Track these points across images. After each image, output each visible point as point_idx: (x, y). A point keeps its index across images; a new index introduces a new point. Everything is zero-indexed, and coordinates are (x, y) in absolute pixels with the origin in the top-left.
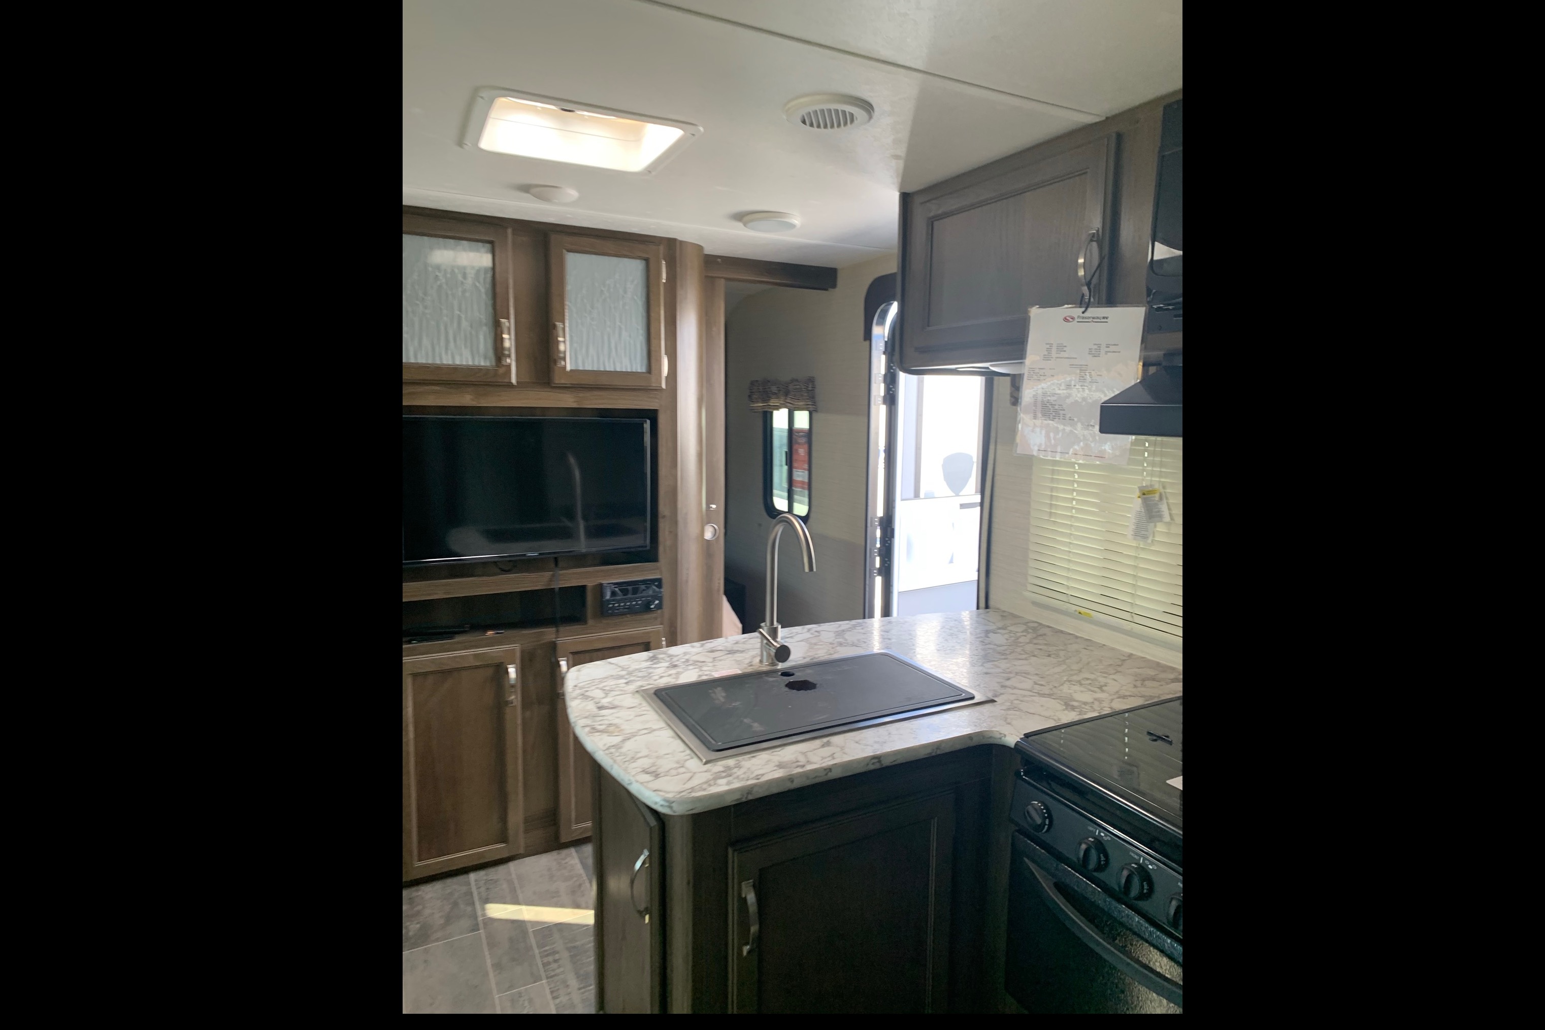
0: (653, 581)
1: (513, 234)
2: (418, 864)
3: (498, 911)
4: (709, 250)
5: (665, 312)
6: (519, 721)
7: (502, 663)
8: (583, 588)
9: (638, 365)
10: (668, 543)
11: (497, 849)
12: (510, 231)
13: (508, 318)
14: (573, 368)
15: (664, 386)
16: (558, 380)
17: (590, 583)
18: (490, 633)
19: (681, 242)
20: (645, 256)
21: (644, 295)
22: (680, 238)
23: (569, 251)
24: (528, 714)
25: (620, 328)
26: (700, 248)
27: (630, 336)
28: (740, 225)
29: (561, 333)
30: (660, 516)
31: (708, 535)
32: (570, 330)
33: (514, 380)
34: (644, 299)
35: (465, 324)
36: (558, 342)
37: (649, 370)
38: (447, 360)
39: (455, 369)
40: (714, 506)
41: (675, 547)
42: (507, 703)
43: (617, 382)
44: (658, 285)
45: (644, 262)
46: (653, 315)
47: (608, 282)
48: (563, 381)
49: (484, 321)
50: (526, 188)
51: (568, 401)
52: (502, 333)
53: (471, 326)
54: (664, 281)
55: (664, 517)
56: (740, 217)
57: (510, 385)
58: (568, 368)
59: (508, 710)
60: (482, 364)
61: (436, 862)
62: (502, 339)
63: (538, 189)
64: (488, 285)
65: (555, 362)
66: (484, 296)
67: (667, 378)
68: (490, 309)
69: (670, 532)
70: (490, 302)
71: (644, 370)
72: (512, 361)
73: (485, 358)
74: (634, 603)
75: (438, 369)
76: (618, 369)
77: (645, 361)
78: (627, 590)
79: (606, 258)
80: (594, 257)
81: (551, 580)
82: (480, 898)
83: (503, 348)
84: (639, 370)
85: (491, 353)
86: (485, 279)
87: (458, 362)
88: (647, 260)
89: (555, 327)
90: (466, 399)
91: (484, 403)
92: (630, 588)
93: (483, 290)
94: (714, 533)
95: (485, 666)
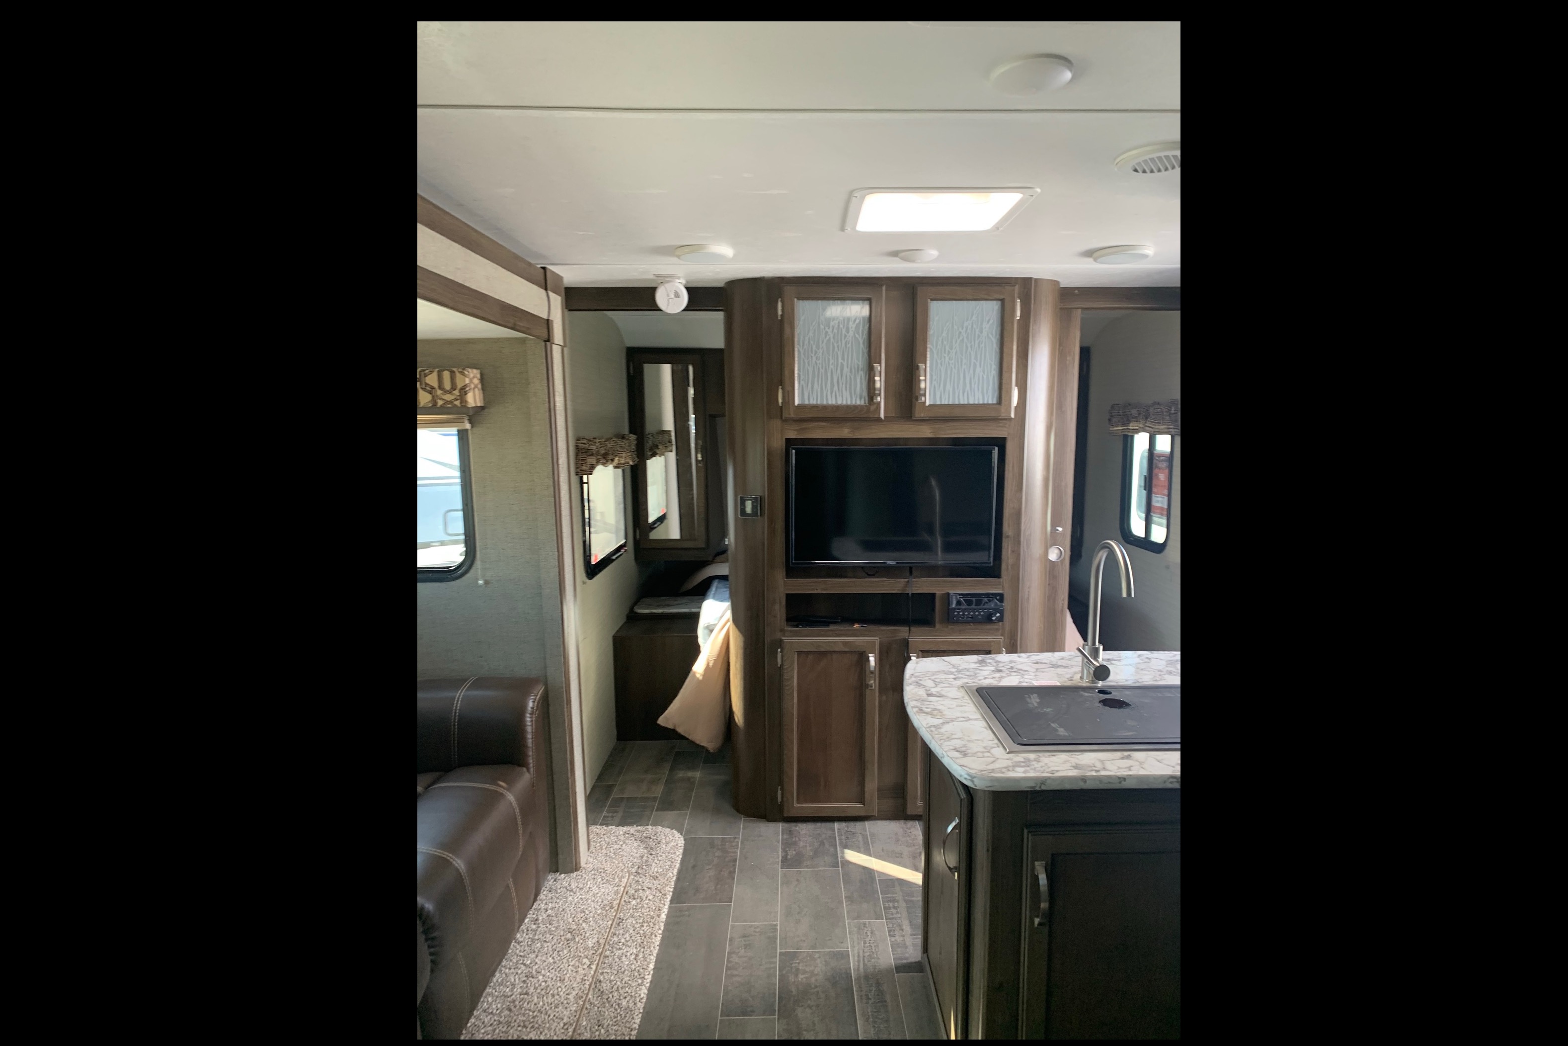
0: (995, 595)
1: (887, 290)
2: (796, 805)
3: (852, 856)
4: (1065, 283)
5: (1018, 347)
6: (877, 703)
7: (865, 651)
8: (933, 595)
9: (990, 398)
10: (1011, 561)
11: (854, 807)
12: (884, 288)
13: (880, 363)
14: (932, 403)
15: (1013, 416)
16: (919, 413)
17: (939, 591)
18: (856, 626)
19: (1036, 280)
20: (1002, 297)
21: (999, 332)
22: (1034, 277)
23: (932, 300)
24: (884, 698)
25: (975, 365)
26: (1056, 283)
27: (984, 372)
28: (1091, 260)
29: (922, 372)
30: (1004, 536)
31: (1053, 555)
32: (931, 370)
33: (882, 416)
34: (998, 337)
35: (846, 370)
36: (919, 381)
37: (1000, 401)
38: (832, 401)
39: (837, 408)
40: (1060, 529)
41: (1017, 566)
42: (867, 686)
43: (970, 414)
44: (1012, 323)
45: (999, 303)
46: (1005, 350)
47: (966, 324)
48: (922, 415)
49: (861, 366)
50: (895, 254)
51: (926, 432)
52: (874, 376)
53: (851, 372)
54: (1018, 318)
55: (1008, 537)
56: (1090, 254)
57: (879, 420)
58: (927, 403)
59: (868, 692)
60: (858, 402)
61: (809, 807)
62: (874, 381)
63: (903, 254)
64: (865, 336)
65: (917, 398)
66: (862, 345)
67: (1016, 408)
68: (866, 356)
69: (1013, 551)
70: (866, 351)
71: (995, 402)
72: (881, 399)
73: (860, 399)
74: (977, 613)
75: (825, 408)
76: (971, 402)
77: (996, 394)
78: (971, 601)
79: (965, 302)
80: (954, 302)
81: (906, 586)
82: (841, 843)
83: (874, 389)
84: (990, 402)
85: (865, 394)
86: (863, 332)
87: (839, 402)
88: (1002, 301)
89: (918, 368)
90: (844, 432)
91: (858, 435)
92: (974, 599)
93: (861, 342)
94: (1059, 554)
95: (851, 652)
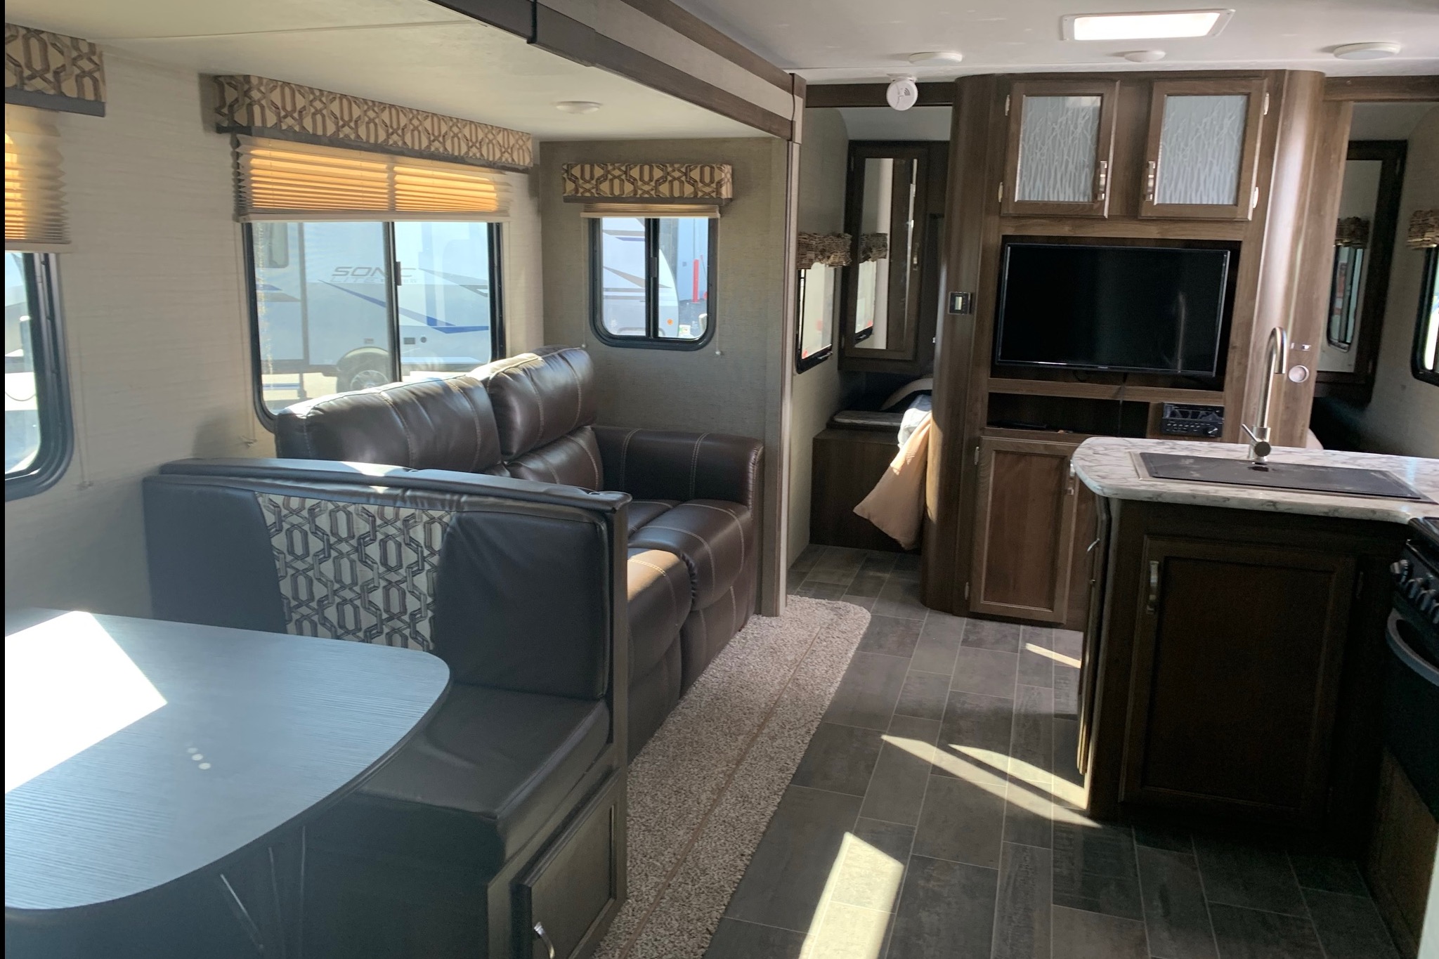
0: (1214, 409)
1: (1121, 85)
2: (982, 602)
4: (1330, 74)
5: (1262, 144)
6: (1075, 510)
7: (1066, 456)
8: (1147, 404)
9: (1226, 199)
10: (1236, 374)
11: (1042, 612)
12: (1117, 81)
13: (1107, 160)
14: (1160, 202)
15: (1250, 218)
16: (1145, 213)
17: (1153, 401)
18: (1061, 432)
19: (1290, 72)
20: (1247, 91)
21: (1241, 129)
22: (1289, 69)
23: (1168, 95)
24: (1083, 506)
25: (1211, 163)
27: (1221, 171)
29: (1151, 171)
30: (1230, 346)
32: (1162, 167)
33: (1106, 214)
34: (1240, 133)
35: (1071, 167)
36: (1148, 178)
37: (1236, 204)
38: (1054, 198)
39: (1059, 205)
41: (1242, 378)
42: (1066, 492)
43: (1201, 215)
44: (1258, 118)
45: (1245, 98)
46: (1247, 147)
47: (1204, 120)
48: (1149, 215)
49: (1087, 163)
51: (1152, 232)
52: (1100, 173)
53: (1076, 168)
54: (1266, 113)
55: (1234, 347)
56: (1336, 49)
57: (1103, 219)
58: (1155, 203)
59: (1066, 498)
60: (1081, 200)
61: (997, 606)
62: (1099, 179)
64: (1094, 132)
65: (1144, 197)
66: (1089, 142)
67: (1254, 210)
68: (1093, 153)
69: (1240, 363)
70: (1093, 147)
71: (1231, 203)
72: (1105, 197)
73: (1084, 196)
74: (1192, 426)
75: (1046, 204)
76: (1204, 203)
77: (1234, 194)
78: (1188, 413)
79: (1206, 97)
80: (1194, 97)
81: (1117, 393)
82: (1024, 637)
83: (1099, 186)
84: (1226, 203)
85: (1089, 192)
86: (1092, 128)
87: (1061, 199)
88: (1248, 95)
89: (1148, 165)
90: (1065, 230)
91: (1080, 233)
92: (1190, 411)
93: (1089, 137)
94: (1304, 376)
95: (1052, 456)
